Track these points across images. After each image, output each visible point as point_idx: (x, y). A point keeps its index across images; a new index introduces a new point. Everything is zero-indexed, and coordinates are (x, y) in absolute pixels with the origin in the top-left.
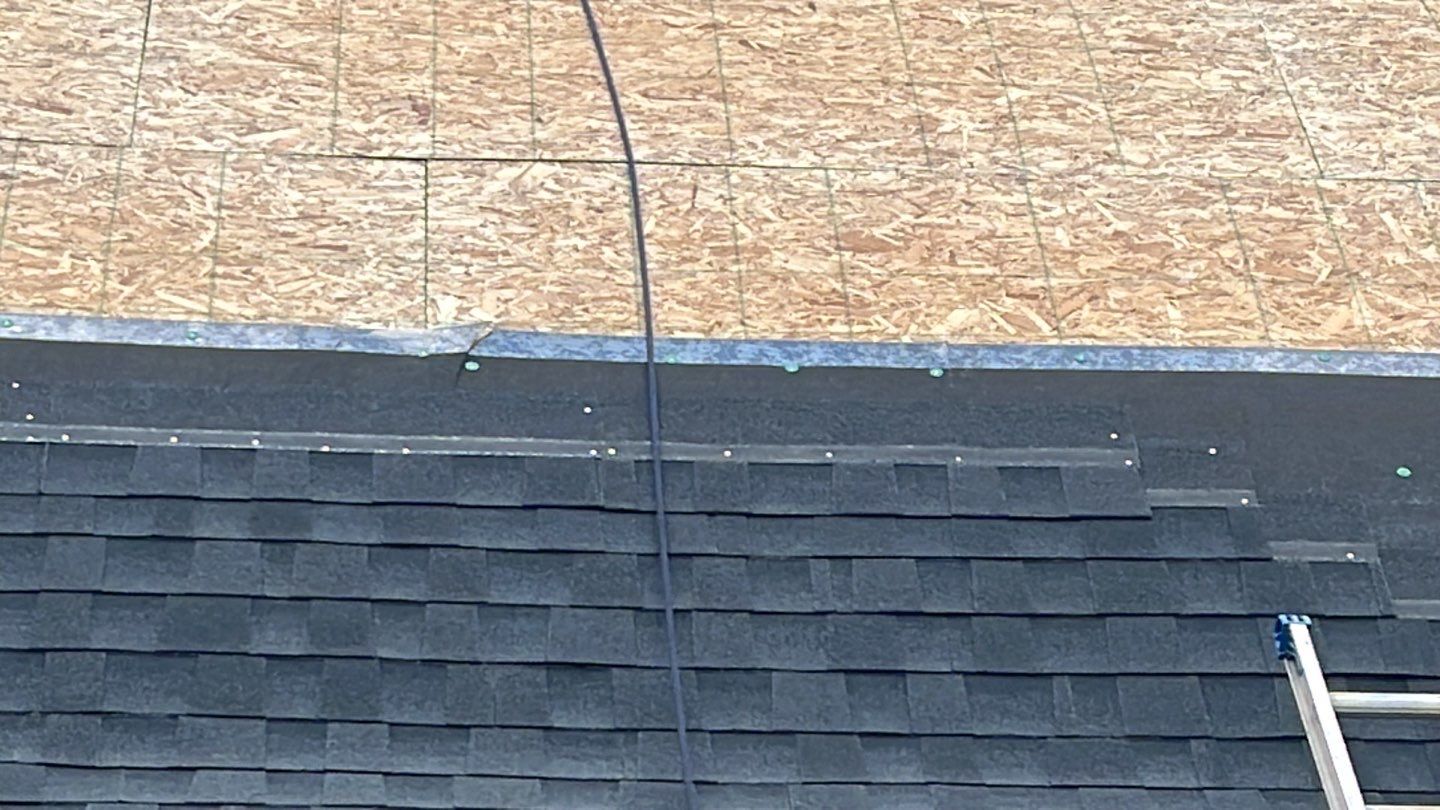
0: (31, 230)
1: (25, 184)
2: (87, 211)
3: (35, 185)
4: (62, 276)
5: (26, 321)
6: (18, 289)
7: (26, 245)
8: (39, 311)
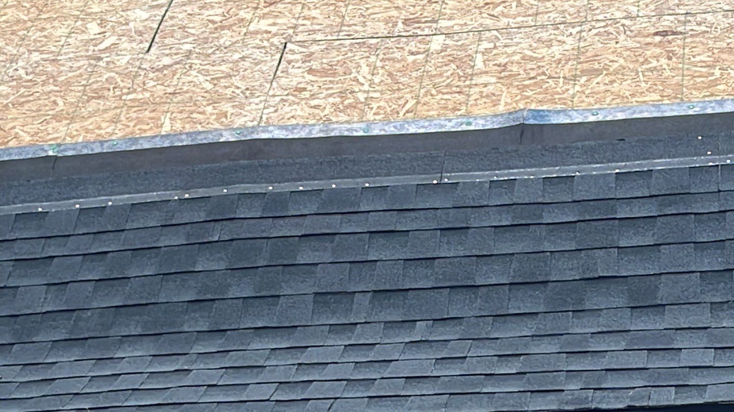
0: (698, 58)
1: (692, 36)
2: (725, 45)
3: (697, 35)
4: (716, 80)
5: (701, 105)
6: (695, 89)
7: (696, 66)
8: (707, 99)
